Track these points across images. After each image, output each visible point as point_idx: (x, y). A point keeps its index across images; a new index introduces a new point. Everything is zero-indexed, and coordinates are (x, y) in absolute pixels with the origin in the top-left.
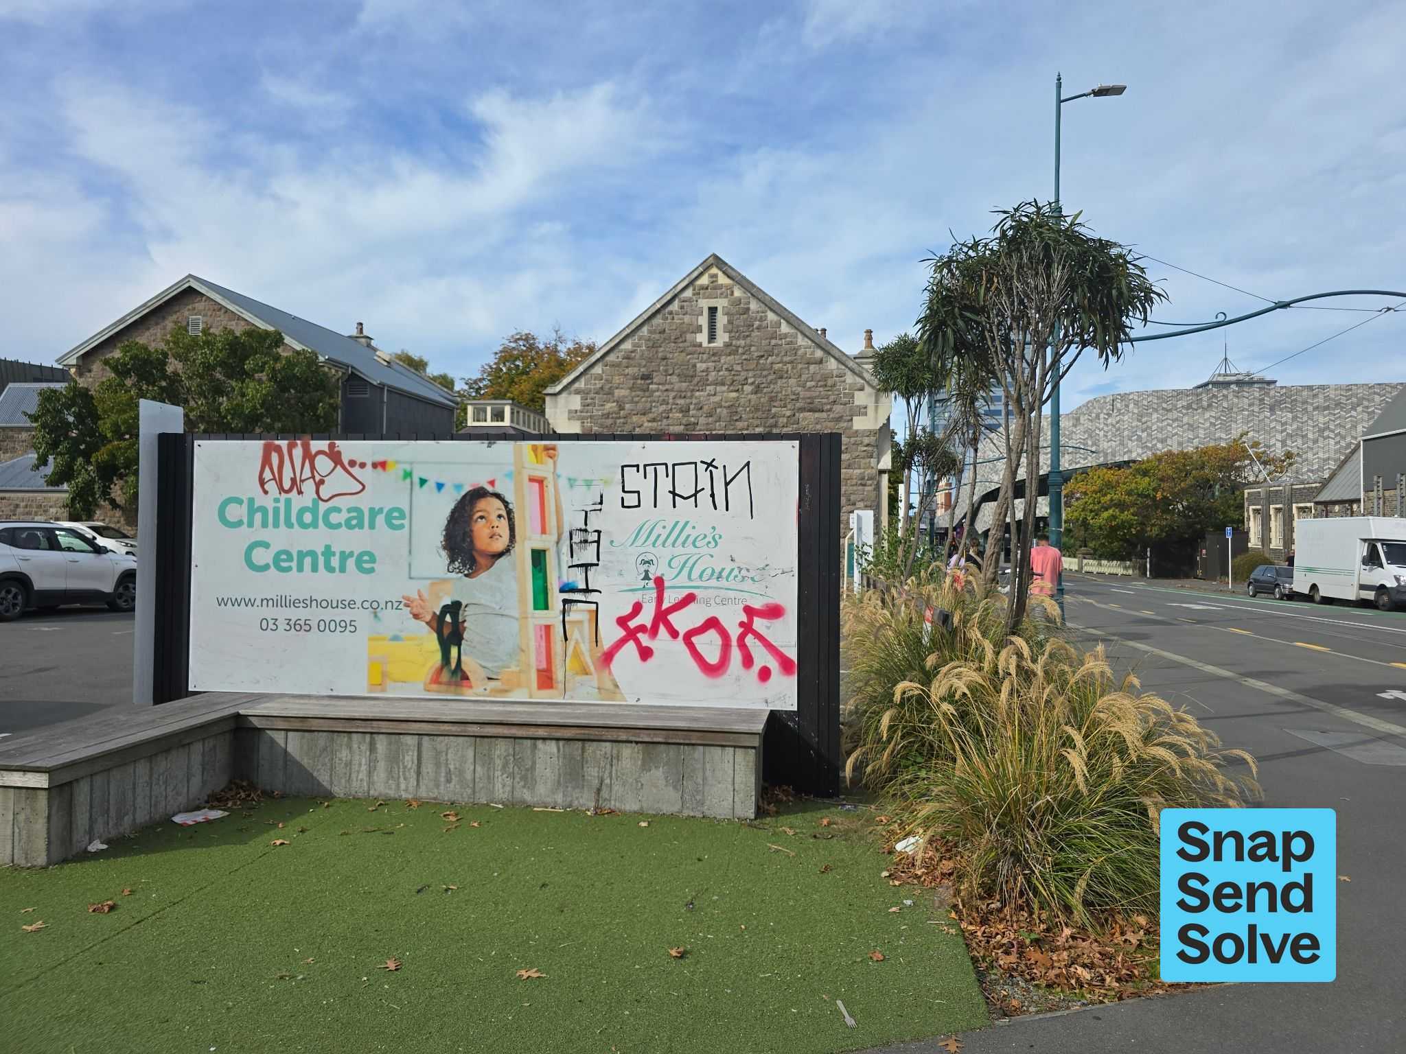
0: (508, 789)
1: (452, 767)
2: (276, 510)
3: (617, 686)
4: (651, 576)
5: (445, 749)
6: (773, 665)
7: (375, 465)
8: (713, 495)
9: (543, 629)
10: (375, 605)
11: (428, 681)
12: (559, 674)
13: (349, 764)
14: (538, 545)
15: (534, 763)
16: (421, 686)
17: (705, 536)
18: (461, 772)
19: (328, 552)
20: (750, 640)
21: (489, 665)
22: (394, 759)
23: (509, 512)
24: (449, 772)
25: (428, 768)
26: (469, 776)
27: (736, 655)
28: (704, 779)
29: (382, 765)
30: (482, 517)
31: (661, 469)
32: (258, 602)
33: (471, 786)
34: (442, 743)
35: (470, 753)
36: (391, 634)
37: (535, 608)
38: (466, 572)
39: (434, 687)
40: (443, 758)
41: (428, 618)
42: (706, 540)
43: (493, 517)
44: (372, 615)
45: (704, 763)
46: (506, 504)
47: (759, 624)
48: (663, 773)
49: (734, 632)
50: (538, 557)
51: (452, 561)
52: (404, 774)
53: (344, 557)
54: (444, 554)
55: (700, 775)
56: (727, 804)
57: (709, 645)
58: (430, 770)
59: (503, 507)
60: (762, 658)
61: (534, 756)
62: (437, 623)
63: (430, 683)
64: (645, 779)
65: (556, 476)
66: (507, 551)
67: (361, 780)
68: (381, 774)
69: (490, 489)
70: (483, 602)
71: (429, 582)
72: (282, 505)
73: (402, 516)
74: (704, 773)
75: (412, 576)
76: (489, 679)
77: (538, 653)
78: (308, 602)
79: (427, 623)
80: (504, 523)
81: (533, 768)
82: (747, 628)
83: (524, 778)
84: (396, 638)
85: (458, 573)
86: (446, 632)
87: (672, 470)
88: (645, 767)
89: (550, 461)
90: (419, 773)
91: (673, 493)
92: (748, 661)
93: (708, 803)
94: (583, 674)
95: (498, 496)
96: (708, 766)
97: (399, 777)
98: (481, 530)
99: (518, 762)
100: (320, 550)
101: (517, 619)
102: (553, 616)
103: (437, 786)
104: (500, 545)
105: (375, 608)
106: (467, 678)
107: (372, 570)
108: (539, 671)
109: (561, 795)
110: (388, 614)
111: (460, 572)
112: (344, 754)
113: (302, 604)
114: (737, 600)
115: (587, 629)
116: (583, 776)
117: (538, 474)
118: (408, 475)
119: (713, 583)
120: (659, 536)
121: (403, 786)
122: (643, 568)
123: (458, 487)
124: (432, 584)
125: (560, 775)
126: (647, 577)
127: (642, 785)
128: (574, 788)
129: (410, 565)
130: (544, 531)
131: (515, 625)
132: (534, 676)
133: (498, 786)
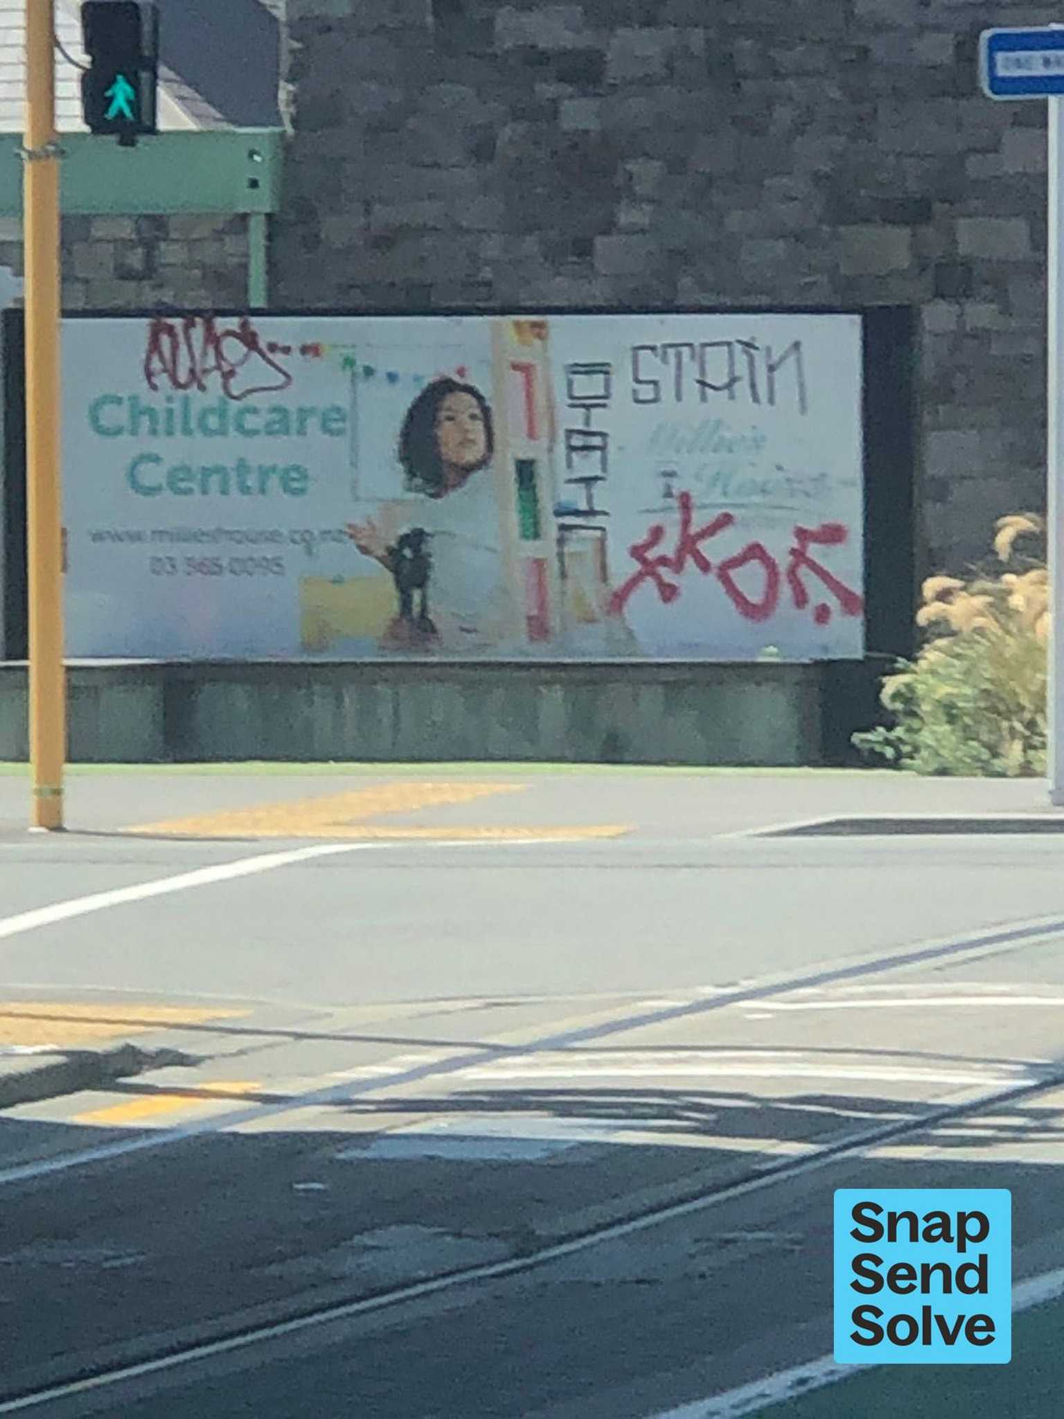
3: (630, 634)
4: (675, 492)
6: (833, 602)
7: (304, 350)
8: (753, 386)
9: (534, 564)
10: (308, 537)
12: (554, 622)
14: (525, 454)
17: (744, 438)
19: (242, 467)
20: (804, 572)
21: (463, 612)
23: (486, 411)
27: (786, 591)
30: (450, 419)
31: (686, 351)
32: (147, 536)
36: (331, 575)
37: (523, 538)
38: (430, 491)
42: (745, 444)
43: (465, 417)
44: (305, 551)
46: (480, 398)
47: (814, 551)
49: (783, 562)
50: (526, 470)
51: (411, 478)
54: (400, 467)
57: (751, 580)
59: (477, 405)
60: (818, 593)
62: (393, 560)
65: (547, 361)
66: (482, 463)
69: (457, 378)
70: (453, 529)
71: (381, 504)
73: (343, 418)
75: (357, 497)
76: (464, 630)
77: (528, 596)
78: (216, 535)
79: (379, 559)
80: (479, 425)
82: (799, 555)
84: (337, 581)
85: (419, 492)
86: (406, 568)
87: (699, 352)
89: (537, 342)
91: (703, 383)
92: (801, 599)
94: (588, 622)
95: (470, 390)
98: (447, 433)
100: (230, 464)
101: (499, 553)
102: (545, 548)
105: (307, 541)
108: (529, 619)
110: (325, 549)
111: (421, 491)
113: (208, 538)
114: (786, 521)
115: (591, 563)
117: (524, 360)
118: (349, 362)
119: (755, 499)
120: (684, 439)
122: (663, 482)
123: (418, 378)
124: (385, 507)
126: (669, 494)
129: (354, 481)
130: (531, 434)
131: (496, 561)
132: (523, 625)
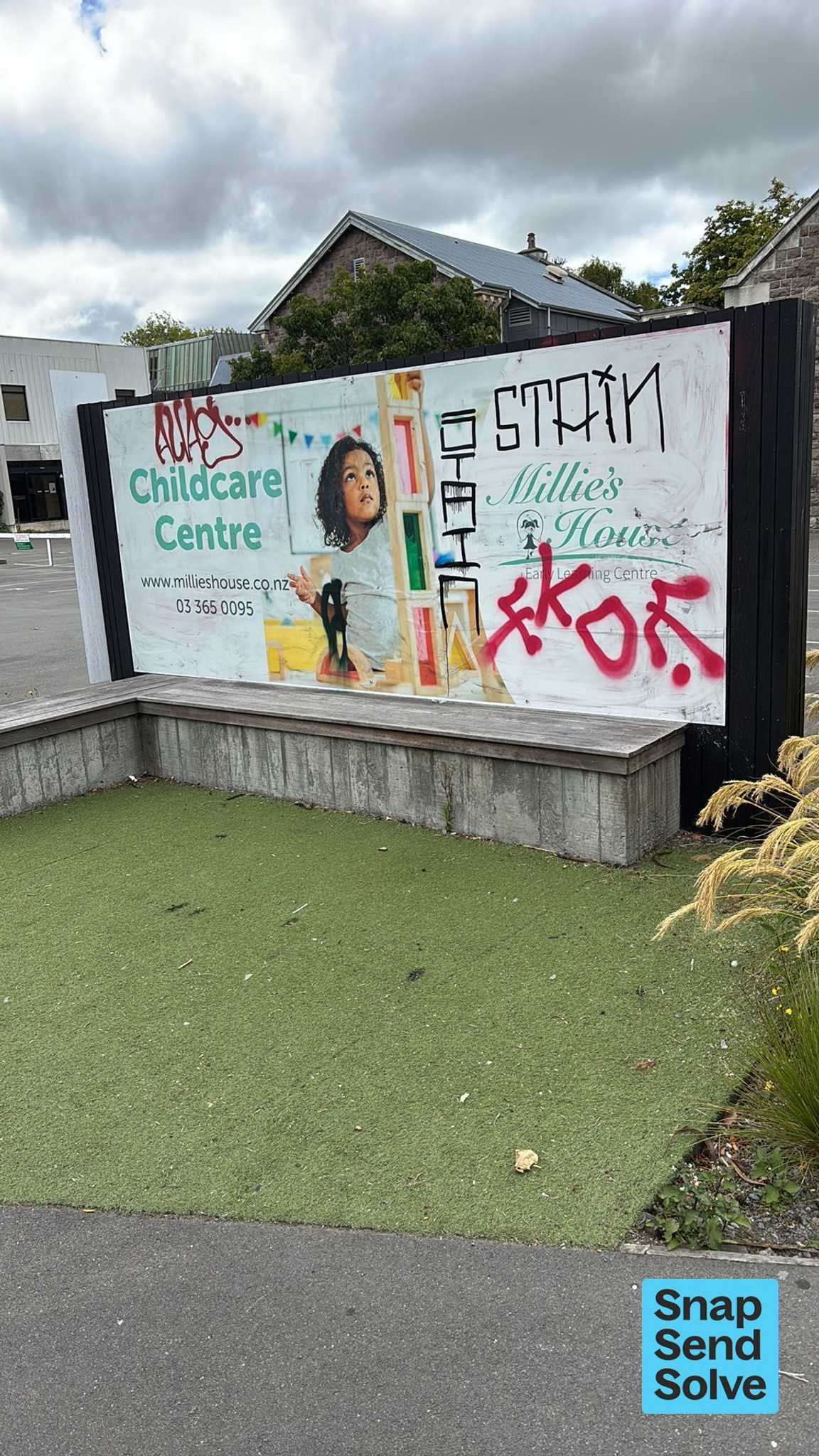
0: (364, 798)
1: (312, 768)
2: (173, 479)
3: (502, 684)
4: (536, 543)
5: (304, 749)
6: (693, 662)
7: (248, 421)
8: (609, 421)
9: (422, 612)
10: (265, 584)
11: (319, 671)
12: (441, 669)
13: (227, 758)
14: (411, 508)
15: (386, 772)
16: (314, 676)
17: (601, 482)
18: (321, 775)
19: (220, 527)
20: (661, 628)
21: (373, 654)
22: (264, 756)
23: (378, 466)
24: (310, 774)
25: (292, 767)
26: (328, 780)
27: (643, 649)
28: (565, 809)
29: (254, 760)
30: (351, 476)
31: (543, 389)
32: (172, 583)
33: (331, 790)
34: (301, 743)
35: (327, 754)
36: (282, 619)
37: (412, 588)
38: (342, 545)
39: (325, 677)
40: (304, 758)
41: (313, 599)
42: (603, 488)
43: (363, 474)
44: (264, 596)
45: (563, 790)
46: (373, 455)
47: (674, 606)
48: (518, 797)
49: (641, 617)
50: (411, 522)
51: (328, 533)
52: (273, 773)
53: (235, 530)
54: (319, 522)
55: (559, 804)
56: (592, 842)
57: (608, 634)
58: (294, 770)
59: (371, 461)
60: (678, 653)
61: (385, 763)
62: (321, 605)
63: (321, 673)
64: (499, 800)
65: (423, 414)
66: (378, 518)
67: (239, 774)
68: (254, 772)
69: (356, 438)
70: (361, 580)
71: (309, 557)
72: (177, 474)
73: (278, 482)
74: (563, 803)
75: (294, 550)
76: (375, 670)
77: (419, 643)
78: (210, 582)
79: (312, 605)
80: (373, 482)
81: (385, 777)
82: (657, 611)
83: (378, 788)
84: (287, 622)
85: (334, 546)
86: (331, 615)
87: (555, 387)
88: (496, 789)
89: (415, 394)
90: (285, 772)
91: (559, 423)
92: (659, 657)
93: (569, 838)
94: (467, 668)
95: (365, 447)
96: (568, 793)
97: (269, 775)
98: (352, 491)
99: (372, 768)
100: (213, 524)
101: (395, 601)
102: (430, 597)
103: (302, 787)
104: (371, 509)
105: (265, 588)
106: (354, 669)
107: (257, 546)
108: (420, 662)
109: (413, 811)
110: (277, 594)
111: (336, 545)
112: (222, 746)
113: (206, 585)
114: (644, 573)
115: (467, 612)
116: (435, 792)
117: (405, 413)
118: (278, 428)
119: (613, 549)
120: (544, 485)
121: (273, 785)
122: (524, 533)
123: (326, 439)
124: (312, 559)
125: (411, 787)
126: (530, 545)
127: (495, 809)
128: (426, 804)
129: (291, 537)
130: (414, 489)
131: (394, 607)
132: (416, 668)
133: (355, 793)
